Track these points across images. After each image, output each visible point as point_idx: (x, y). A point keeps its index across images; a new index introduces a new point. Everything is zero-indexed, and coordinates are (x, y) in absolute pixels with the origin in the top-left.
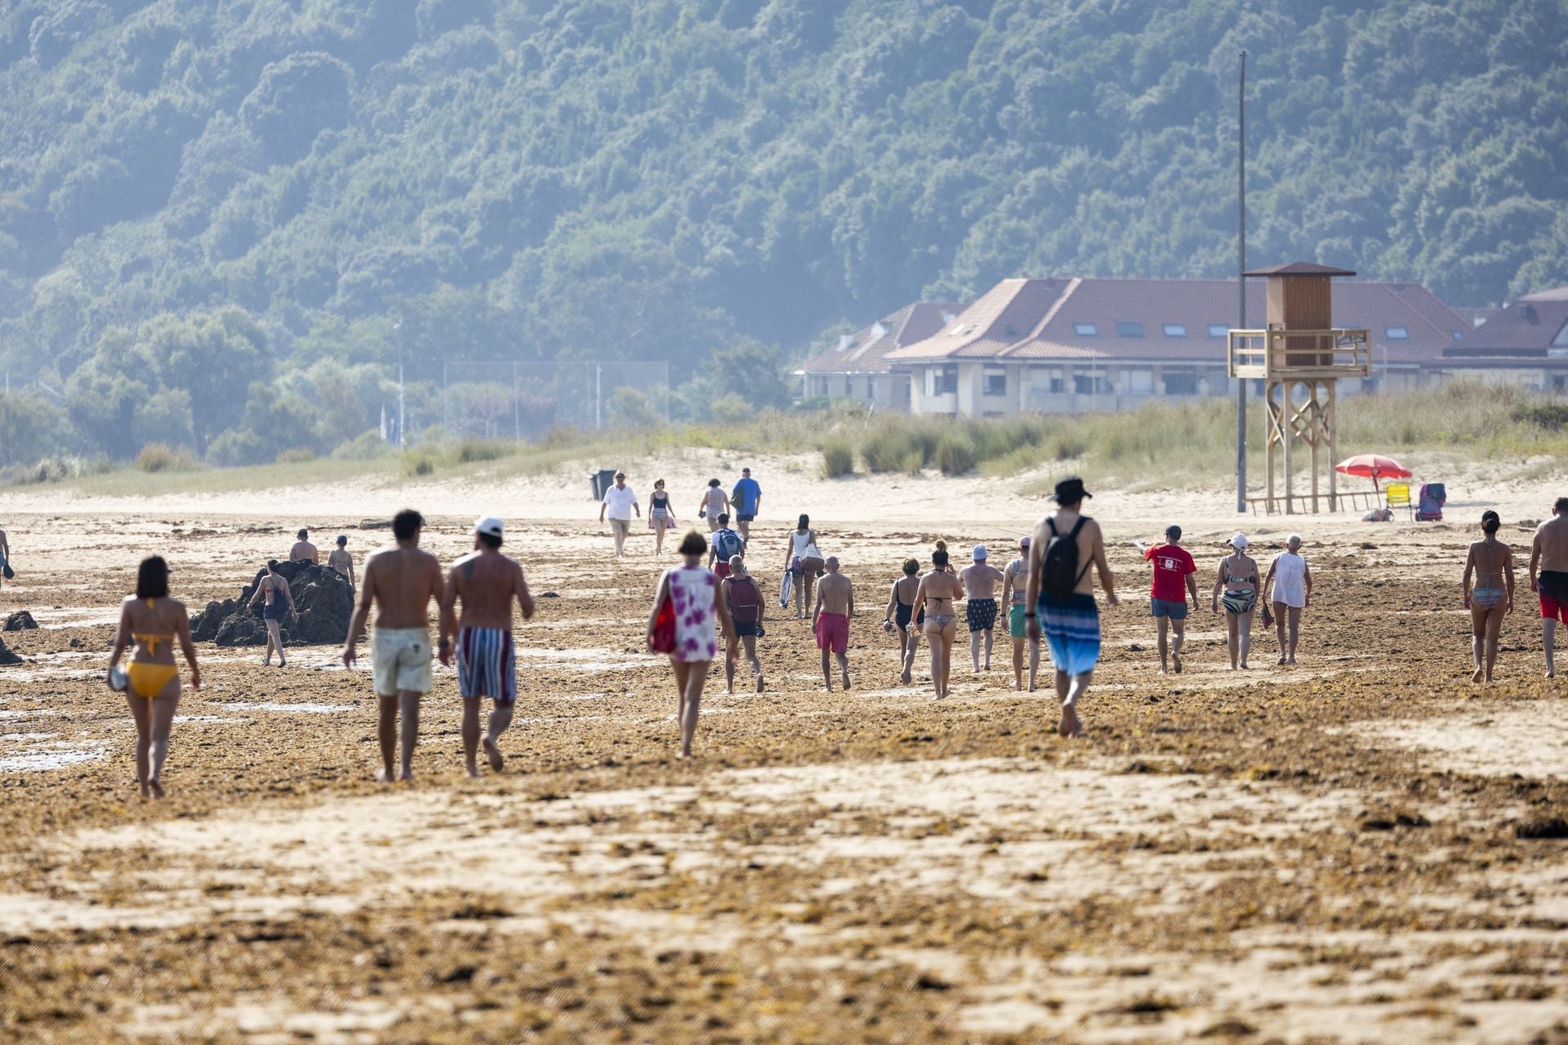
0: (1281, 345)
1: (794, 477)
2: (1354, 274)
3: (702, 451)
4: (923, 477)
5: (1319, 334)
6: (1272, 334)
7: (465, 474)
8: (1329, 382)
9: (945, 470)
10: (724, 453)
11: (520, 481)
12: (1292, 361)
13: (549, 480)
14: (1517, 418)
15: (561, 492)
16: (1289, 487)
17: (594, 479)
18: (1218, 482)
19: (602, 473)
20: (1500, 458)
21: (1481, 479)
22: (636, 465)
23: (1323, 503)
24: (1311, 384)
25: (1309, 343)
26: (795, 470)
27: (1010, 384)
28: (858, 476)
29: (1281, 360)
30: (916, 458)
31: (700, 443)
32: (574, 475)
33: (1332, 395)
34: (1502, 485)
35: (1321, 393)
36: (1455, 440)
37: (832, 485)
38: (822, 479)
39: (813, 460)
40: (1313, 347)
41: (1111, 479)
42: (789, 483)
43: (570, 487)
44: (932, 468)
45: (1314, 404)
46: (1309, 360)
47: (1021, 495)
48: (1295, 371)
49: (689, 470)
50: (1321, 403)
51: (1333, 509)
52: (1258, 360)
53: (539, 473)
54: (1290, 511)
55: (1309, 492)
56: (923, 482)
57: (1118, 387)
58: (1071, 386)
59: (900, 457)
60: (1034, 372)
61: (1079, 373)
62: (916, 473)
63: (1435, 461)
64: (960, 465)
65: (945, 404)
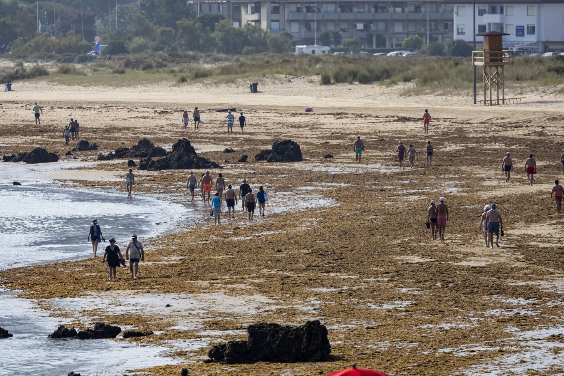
0: (488, 56)
1: (312, 84)
2: (509, 35)
3: (281, 76)
4: (353, 84)
5: (499, 52)
6: (485, 52)
7: (201, 82)
8: (502, 66)
9: (360, 82)
10: (287, 76)
11: (224, 85)
12: (491, 60)
13: (233, 86)
14: (549, 70)
15: (238, 89)
16: (491, 97)
17: (251, 86)
18: (463, 92)
19: (254, 84)
20: (548, 85)
21: (544, 92)
22: (261, 80)
23: (501, 102)
24: (497, 67)
25: (496, 55)
26: (311, 82)
27: (281, 10)
28: (333, 84)
29: (488, 60)
30: (351, 78)
31: (278, 73)
32: (241, 84)
33: (503, 70)
34: (551, 95)
35: (500, 69)
36: (531, 78)
37: (324, 87)
38: (321, 85)
39: (317, 78)
40: (497, 56)
41: (428, 91)
42: (311, 86)
43: (240, 88)
44: (356, 81)
45: (497, 73)
46: (496, 60)
47: (401, 96)
48: (492, 63)
49: (278, 82)
50: (500, 73)
51: (504, 103)
52: (481, 60)
53: (229, 83)
54: (491, 105)
55: (496, 99)
56: (354, 86)
57: (323, 10)
58: (305, 10)
59: (346, 78)
60: (290, 5)
61: (307, 5)
62: (351, 83)
63: (529, 86)
64: (365, 80)
65: (255, 17)
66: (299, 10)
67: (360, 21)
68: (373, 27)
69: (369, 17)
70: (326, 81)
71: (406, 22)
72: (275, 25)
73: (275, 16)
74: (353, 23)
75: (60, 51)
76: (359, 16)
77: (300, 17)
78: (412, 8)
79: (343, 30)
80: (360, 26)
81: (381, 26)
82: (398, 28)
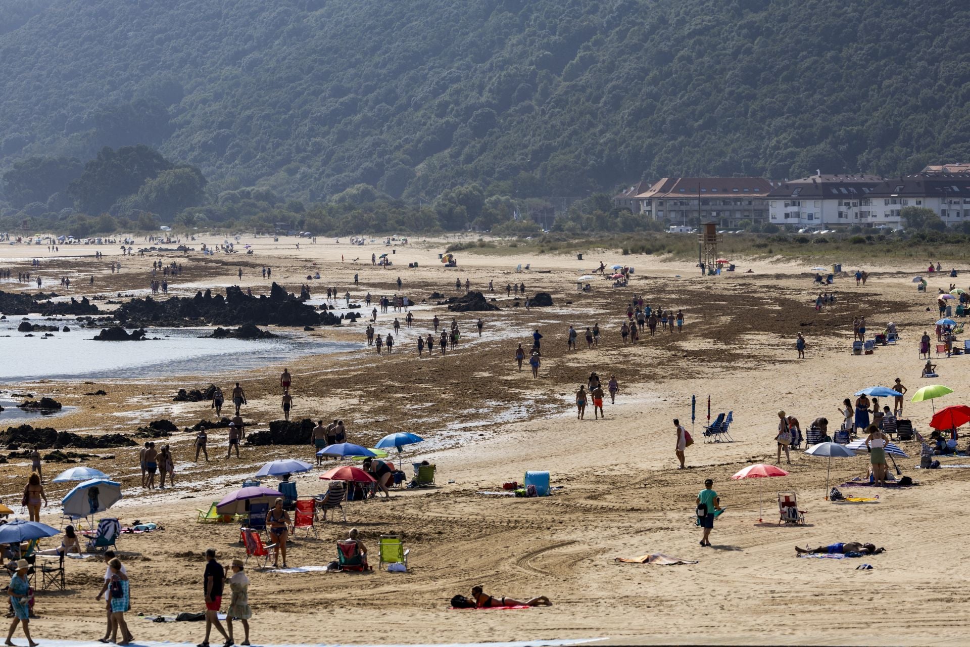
0: (707, 237)
3: (599, 249)
9: (646, 253)
10: (603, 249)
11: (563, 255)
12: (709, 240)
13: (569, 255)
22: (586, 252)
24: (713, 244)
26: (617, 253)
27: (664, 204)
28: (629, 254)
29: (707, 240)
30: (641, 251)
35: (715, 246)
38: (622, 255)
41: (677, 259)
43: (573, 256)
44: (644, 253)
45: (713, 248)
47: (661, 262)
49: (596, 253)
57: (690, 204)
58: (679, 204)
59: (638, 250)
60: (670, 201)
61: (681, 201)
62: (641, 254)
64: (649, 252)
65: (649, 208)
66: (675, 204)
67: (714, 211)
68: (722, 214)
69: (719, 208)
70: (626, 253)
71: (742, 211)
72: (661, 214)
73: (660, 208)
74: (709, 212)
75: (520, 230)
76: (713, 207)
77: (676, 208)
78: (747, 202)
79: (704, 216)
80: (714, 214)
81: (727, 214)
82: (738, 215)
